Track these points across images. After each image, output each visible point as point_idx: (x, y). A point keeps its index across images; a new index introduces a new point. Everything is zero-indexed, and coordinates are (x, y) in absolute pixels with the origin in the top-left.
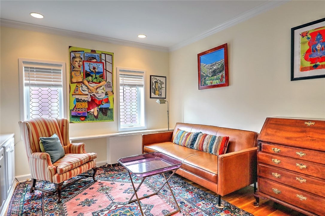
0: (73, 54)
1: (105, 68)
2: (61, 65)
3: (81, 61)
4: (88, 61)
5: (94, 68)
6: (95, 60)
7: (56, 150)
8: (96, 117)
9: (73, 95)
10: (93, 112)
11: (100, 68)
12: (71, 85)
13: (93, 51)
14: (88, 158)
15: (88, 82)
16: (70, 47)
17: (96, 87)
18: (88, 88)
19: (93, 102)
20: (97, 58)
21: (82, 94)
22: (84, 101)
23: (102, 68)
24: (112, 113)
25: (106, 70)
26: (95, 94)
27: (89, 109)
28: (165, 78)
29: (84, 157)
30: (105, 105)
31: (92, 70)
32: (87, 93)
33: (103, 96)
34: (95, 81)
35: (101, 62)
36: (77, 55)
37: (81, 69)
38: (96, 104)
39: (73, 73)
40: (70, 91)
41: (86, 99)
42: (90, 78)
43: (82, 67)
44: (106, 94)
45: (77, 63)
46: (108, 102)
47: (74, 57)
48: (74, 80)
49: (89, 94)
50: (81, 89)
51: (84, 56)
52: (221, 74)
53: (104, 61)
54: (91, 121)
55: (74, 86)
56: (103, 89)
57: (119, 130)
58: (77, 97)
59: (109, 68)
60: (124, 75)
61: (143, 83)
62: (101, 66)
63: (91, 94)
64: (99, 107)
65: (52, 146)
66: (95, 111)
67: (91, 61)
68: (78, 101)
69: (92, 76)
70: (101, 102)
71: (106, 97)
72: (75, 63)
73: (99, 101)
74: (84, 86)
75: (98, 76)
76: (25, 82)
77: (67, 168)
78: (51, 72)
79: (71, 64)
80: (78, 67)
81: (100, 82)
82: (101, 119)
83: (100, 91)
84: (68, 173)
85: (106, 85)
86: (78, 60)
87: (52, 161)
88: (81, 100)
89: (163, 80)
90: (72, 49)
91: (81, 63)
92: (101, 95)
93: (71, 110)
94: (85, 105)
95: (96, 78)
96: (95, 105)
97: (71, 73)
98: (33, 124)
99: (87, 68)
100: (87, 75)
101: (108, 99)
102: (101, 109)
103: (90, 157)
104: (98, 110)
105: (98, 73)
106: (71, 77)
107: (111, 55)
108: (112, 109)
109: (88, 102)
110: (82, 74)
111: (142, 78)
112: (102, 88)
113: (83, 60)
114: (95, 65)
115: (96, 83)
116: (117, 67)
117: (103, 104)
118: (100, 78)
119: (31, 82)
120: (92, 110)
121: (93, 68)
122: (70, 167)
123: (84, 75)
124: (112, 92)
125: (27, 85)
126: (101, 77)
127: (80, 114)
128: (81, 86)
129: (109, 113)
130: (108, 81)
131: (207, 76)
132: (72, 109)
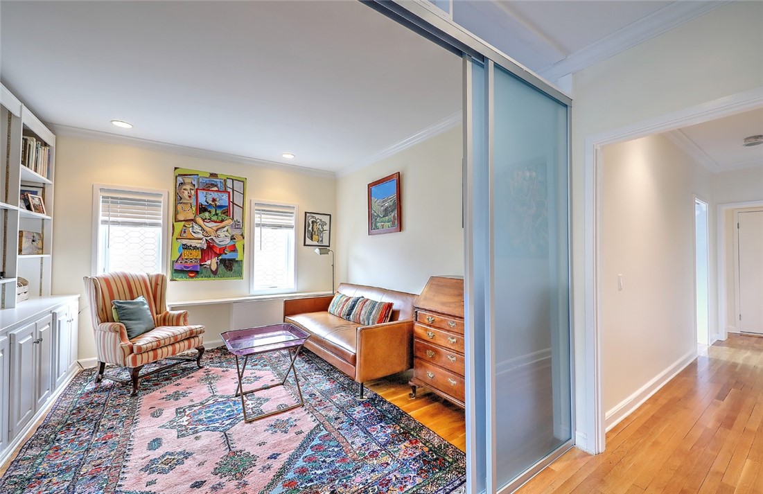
0: (180, 179)
1: (231, 200)
2: (159, 195)
3: (192, 189)
4: (204, 189)
5: (214, 200)
6: (216, 189)
7: (139, 319)
8: (215, 273)
9: (177, 239)
10: (210, 265)
11: (223, 200)
12: (175, 224)
13: (213, 175)
14: (188, 333)
15: (204, 220)
16: (176, 168)
17: (215, 228)
18: (203, 229)
19: (210, 249)
20: (219, 185)
21: (193, 238)
22: (195, 248)
23: (227, 199)
24: (241, 267)
25: (233, 202)
26: (214, 238)
27: (203, 260)
28: (329, 217)
29: (182, 331)
30: (228, 255)
31: (210, 202)
32: (201, 236)
33: (227, 242)
34: (214, 218)
35: (225, 191)
36: (187, 180)
37: (193, 201)
38: (215, 253)
39: (179, 206)
40: (173, 233)
41: (198, 246)
42: (207, 214)
43: (194, 197)
44: (233, 238)
45: (186, 192)
46: (234, 251)
47: (182, 183)
48: (181, 217)
49: (204, 239)
50: (191, 231)
51: (198, 182)
52: (393, 214)
53: (230, 190)
54: (206, 279)
55: (179, 226)
56: (227, 231)
57: (251, 294)
58: (184, 242)
59: (238, 200)
60: (265, 211)
61: (292, 223)
62: (225, 197)
63: (208, 238)
64: (220, 258)
65: (132, 313)
66: (212, 263)
67: (209, 190)
68: (186, 249)
69: (210, 212)
70: (223, 250)
71: (232, 243)
72: (183, 192)
73: (220, 249)
74: (196, 226)
75: (219, 211)
76: (101, 218)
77: (150, 345)
78: (145, 205)
79: (176, 194)
80: (188, 198)
81: (222, 221)
82: (223, 276)
83: (222, 233)
84: (151, 354)
85: (232, 225)
86: (188, 187)
87: (129, 336)
88: (191, 246)
89: (326, 219)
90: (178, 172)
91: (193, 192)
92: (223, 239)
93: (173, 262)
94: (196, 254)
95: (217, 214)
96: (213, 255)
97: (176, 207)
98: (107, 281)
99: (202, 200)
100: (202, 209)
101: (234, 246)
102: (223, 261)
103: (191, 331)
104: (217, 262)
105: (220, 207)
106: (176, 213)
107: (242, 181)
108: (242, 261)
109: (202, 250)
110: (194, 209)
111: (292, 216)
112: (225, 229)
113: (196, 187)
114: (215, 195)
115: (215, 222)
116: (252, 199)
117: (226, 254)
118: (223, 215)
119: (112, 219)
120: (208, 262)
121: (211, 199)
122: (154, 344)
123: (196, 209)
124: (242, 235)
125: (105, 222)
126: (224, 213)
127: (188, 267)
128: (191, 225)
129: (235, 267)
130: (235, 219)
131: (378, 216)
132: (176, 259)
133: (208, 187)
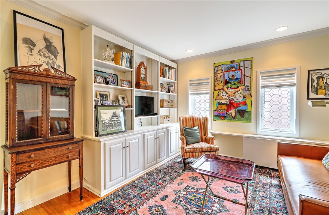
0: (216, 69)
1: (243, 74)
2: (208, 79)
3: (222, 73)
4: (227, 71)
5: (233, 76)
6: (234, 69)
7: (192, 137)
8: (234, 118)
9: (215, 99)
10: (231, 113)
11: (238, 74)
12: (214, 92)
13: (233, 62)
14: (209, 148)
15: (228, 88)
16: (214, 64)
17: (234, 92)
18: (227, 93)
19: (231, 105)
20: (236, 67)
21: (223, 98)
22: (224, 104)
23: (241, 74)
24: (250, 115)
25: (244, 75)
26: (233, 98)
27: (227, 110)
30: (242, 108)
31: (231, 78)
32: (226, 97)
33: (241, 100)
34: (233, 86)
35: (239, 69)
36: (219, 68)
37: (222, 79)
38: (234, 106)
39: (216, 83)
40: (214, 97)
41: (225, 102)
42: (229, 85)
43: (223, 77)
44: (244, 97)
45: (219, 75)
46: (245, 105)
47: (217, 71)
48: (217, 88)
49: (228, 98)
50: (221, 95)
51: (225, 68)
53: (242, 68)
54: (230, 121)
55: (216, 92)
56: (241, 93)
57: (258, 133)
58: (219, 101)
59: (247, 73)
60: (266, 76)
62: (239, 73)
63: (230, 98)
64: (237, 109)
65: (189, 134)
66: (233, 112)
67: (230, 71)
68: (219, 104)
69: (231, 83)
70: (238, 105)
71: (244, 100)
72: (218, 75)
73: (236, 104)
74: (224, 92)
75: (236, 82)
76: (190, 93)
77: (190, 149)
78: (203, 85)
79: (215, 77)
80: (220, 78)
81: (238, 87)
82: (239, 120)
83: (237, 95)
84: (191, 154)
85: (243, 89)
86: (220, 72)
88: (222, 103)
90: (216, 65)
91: (222, 74)
92: (239, 98)
93: (214, 111)
94: (224, 107)
95: (234, 84)
96: (233, 107)
97: (215, 83)
98: (186, 118)
99: (227, 78)
100: (227, 82)
101: (245, 102)
102: (239, 111)
103: (211, 148)
104: (235, 112)
105: (237, 79)
106: (215, 86)
107: (250, 60)
108: (250, 111)
109: (227, 105)
110: (223, 83)
111: (294, 76)
112: (239, 92)
113: (224, 71)
114: (233, 73)
115: (234, 88)
116: (257, 70)
117: (240, 107)
118: (238, 84)
119: (193, 92)
120: (230, 112)
121: (231, 76)
122: (192, 150)
123: (224, 83)
124: (250, 95)
125: (191, 94)
126: (239, 83)
127: (221, 114)
128: (221, 92)
129: (246, 115)
130: (246, 85)
132: (215, 110)
133: (229, 70)
